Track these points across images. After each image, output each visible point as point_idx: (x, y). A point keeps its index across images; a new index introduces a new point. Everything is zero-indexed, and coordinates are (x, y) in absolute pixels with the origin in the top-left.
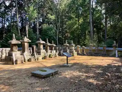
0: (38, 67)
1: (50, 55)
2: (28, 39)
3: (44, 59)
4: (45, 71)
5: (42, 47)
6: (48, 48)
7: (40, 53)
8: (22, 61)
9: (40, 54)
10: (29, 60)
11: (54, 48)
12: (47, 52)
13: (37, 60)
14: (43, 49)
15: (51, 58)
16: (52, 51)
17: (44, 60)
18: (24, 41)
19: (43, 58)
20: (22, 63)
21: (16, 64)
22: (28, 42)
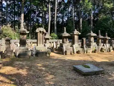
0: (84, 61)
1: (102, 49)
2: (78, 32)
3: (94, 52)
4: (88, 67)
5: (92, 39)
6: (100, 41)
7: (90, 45)
8: (71, 52)
9: (90, 47)
10: (78, 52)
11: (107, 41)
12: (98, 45)
13: (85, 53)
14: (94, 42)
15: (103, 52)
16: (105, 44)
17: (94, 54)
18: (74, 34)
19: (92, 52)
20: (71, 54)
21: (66, 54)
22: (78, 35)
